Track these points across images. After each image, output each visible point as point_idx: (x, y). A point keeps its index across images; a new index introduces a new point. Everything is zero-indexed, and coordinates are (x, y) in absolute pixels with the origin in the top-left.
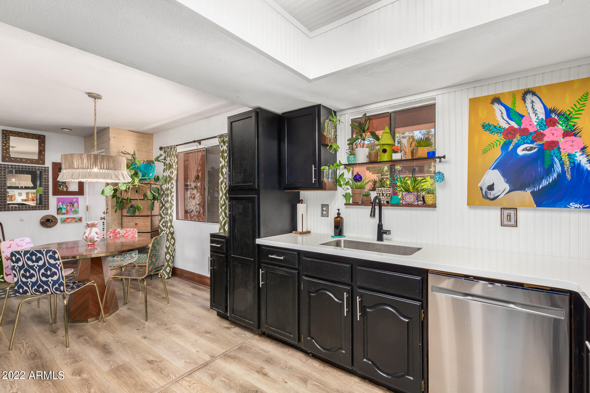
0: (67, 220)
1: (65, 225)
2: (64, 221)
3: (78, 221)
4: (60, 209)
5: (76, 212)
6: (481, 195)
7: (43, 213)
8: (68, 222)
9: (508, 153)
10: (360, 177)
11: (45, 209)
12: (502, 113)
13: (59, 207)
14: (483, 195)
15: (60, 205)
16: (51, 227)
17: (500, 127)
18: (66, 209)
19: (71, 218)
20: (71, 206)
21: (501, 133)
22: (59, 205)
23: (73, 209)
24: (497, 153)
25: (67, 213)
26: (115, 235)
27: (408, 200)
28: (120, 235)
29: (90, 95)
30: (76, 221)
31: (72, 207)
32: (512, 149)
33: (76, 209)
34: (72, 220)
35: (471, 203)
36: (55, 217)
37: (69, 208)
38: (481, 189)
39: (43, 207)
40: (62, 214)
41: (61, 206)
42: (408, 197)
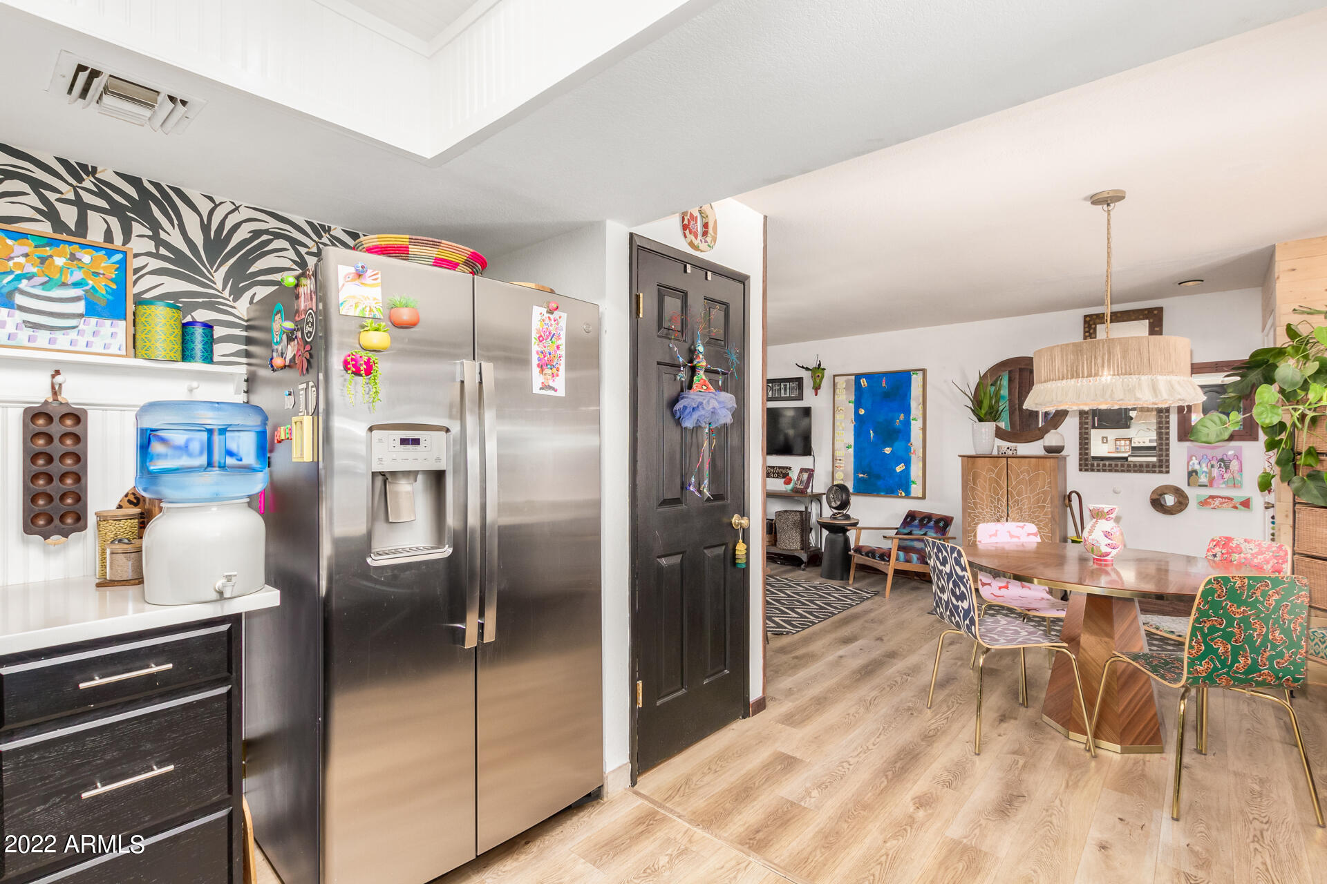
0: (1210, 500)
1: (1207, 513)
2: (1204, 503)
3: (1239, 506)
4: (1194, 474)
5: (1235, 485)
7: (1156, 480)
8: (1212, 506)
11: (1161, 472)
13: (1190, 469)
15: (1194, 464)
16: (1172, 514)
18: (1208, 475)
19: (1220, 497)
20: (1220, 467)
22: (1191, 463)
23: (1225, 476)
25: (1211, 483)
26: (1228, 553)
28: (1242, 555)
29: (1097, 200)
30: (1235, 507)
31: (1224, 470)
33: (1235, 475)
34: (1224, 503)
36: (1183, 491)
37: (1215, 472)
39: (1155, 468)
40: (1200, 486)
41: (1197, 467)
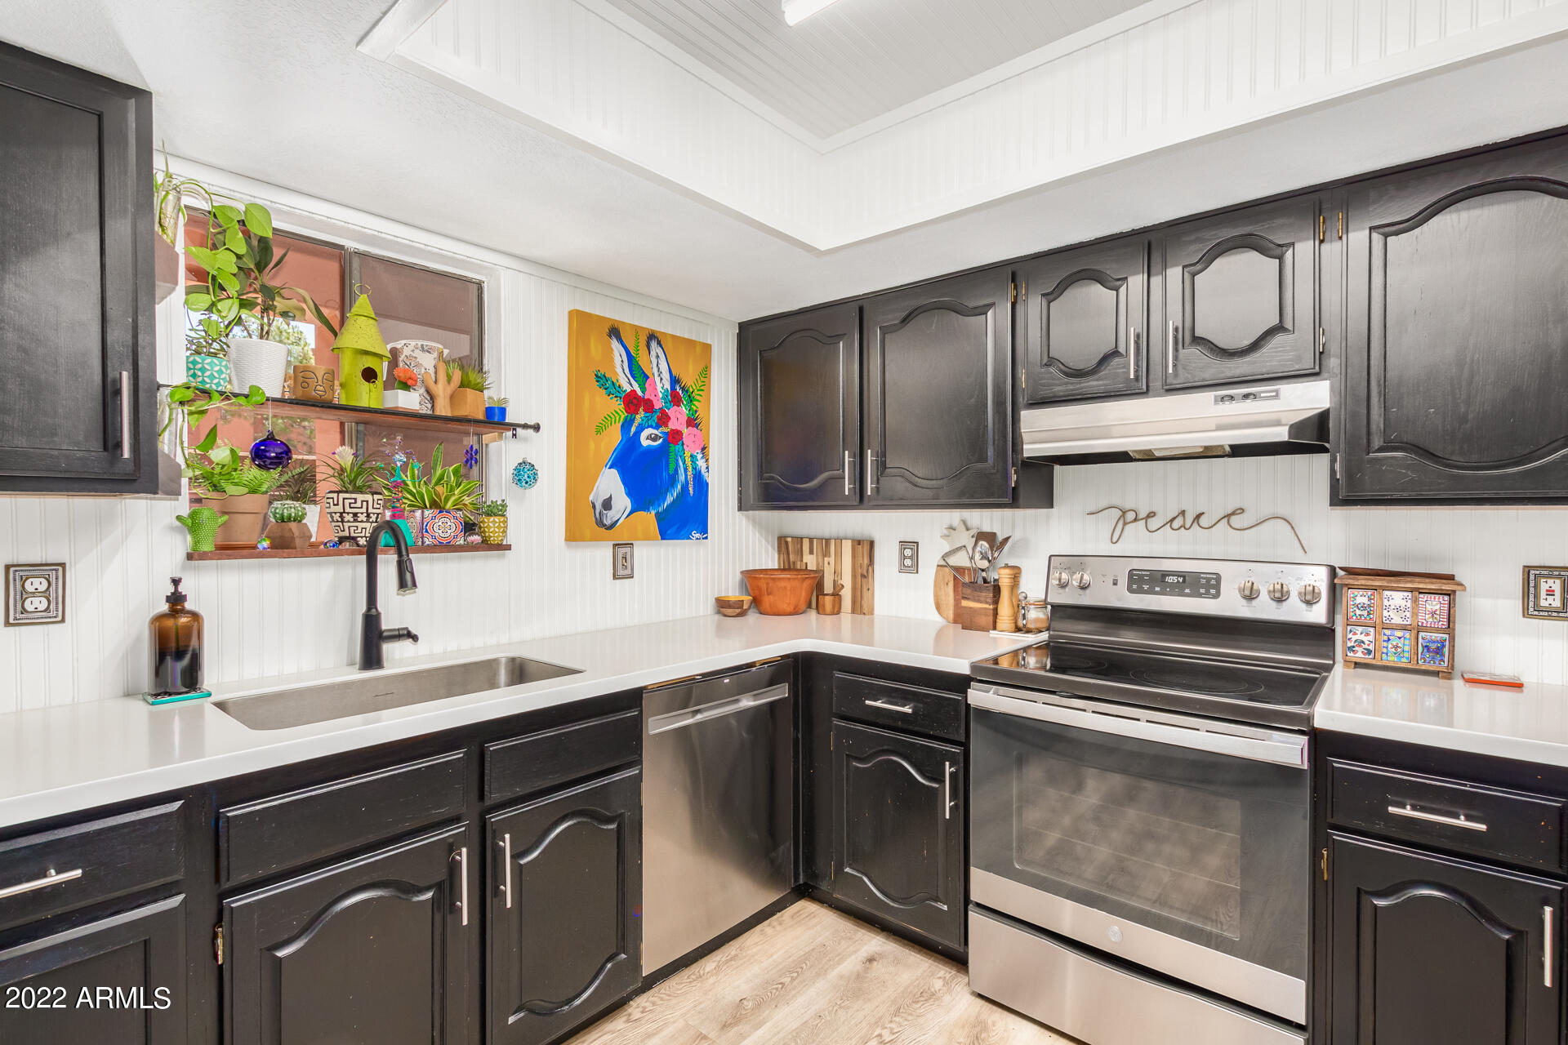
6: (594, 519)
9: (630, 439)
10: (285, 448)
12: (622, 361)
14: (596, 519)
17: (619, 387)
21: (620, 398)
24: (614, 438)
27: (440, 532)
32: (635, 433)
35: (573, 535)
38: (594, 507)
42: (440, 524)
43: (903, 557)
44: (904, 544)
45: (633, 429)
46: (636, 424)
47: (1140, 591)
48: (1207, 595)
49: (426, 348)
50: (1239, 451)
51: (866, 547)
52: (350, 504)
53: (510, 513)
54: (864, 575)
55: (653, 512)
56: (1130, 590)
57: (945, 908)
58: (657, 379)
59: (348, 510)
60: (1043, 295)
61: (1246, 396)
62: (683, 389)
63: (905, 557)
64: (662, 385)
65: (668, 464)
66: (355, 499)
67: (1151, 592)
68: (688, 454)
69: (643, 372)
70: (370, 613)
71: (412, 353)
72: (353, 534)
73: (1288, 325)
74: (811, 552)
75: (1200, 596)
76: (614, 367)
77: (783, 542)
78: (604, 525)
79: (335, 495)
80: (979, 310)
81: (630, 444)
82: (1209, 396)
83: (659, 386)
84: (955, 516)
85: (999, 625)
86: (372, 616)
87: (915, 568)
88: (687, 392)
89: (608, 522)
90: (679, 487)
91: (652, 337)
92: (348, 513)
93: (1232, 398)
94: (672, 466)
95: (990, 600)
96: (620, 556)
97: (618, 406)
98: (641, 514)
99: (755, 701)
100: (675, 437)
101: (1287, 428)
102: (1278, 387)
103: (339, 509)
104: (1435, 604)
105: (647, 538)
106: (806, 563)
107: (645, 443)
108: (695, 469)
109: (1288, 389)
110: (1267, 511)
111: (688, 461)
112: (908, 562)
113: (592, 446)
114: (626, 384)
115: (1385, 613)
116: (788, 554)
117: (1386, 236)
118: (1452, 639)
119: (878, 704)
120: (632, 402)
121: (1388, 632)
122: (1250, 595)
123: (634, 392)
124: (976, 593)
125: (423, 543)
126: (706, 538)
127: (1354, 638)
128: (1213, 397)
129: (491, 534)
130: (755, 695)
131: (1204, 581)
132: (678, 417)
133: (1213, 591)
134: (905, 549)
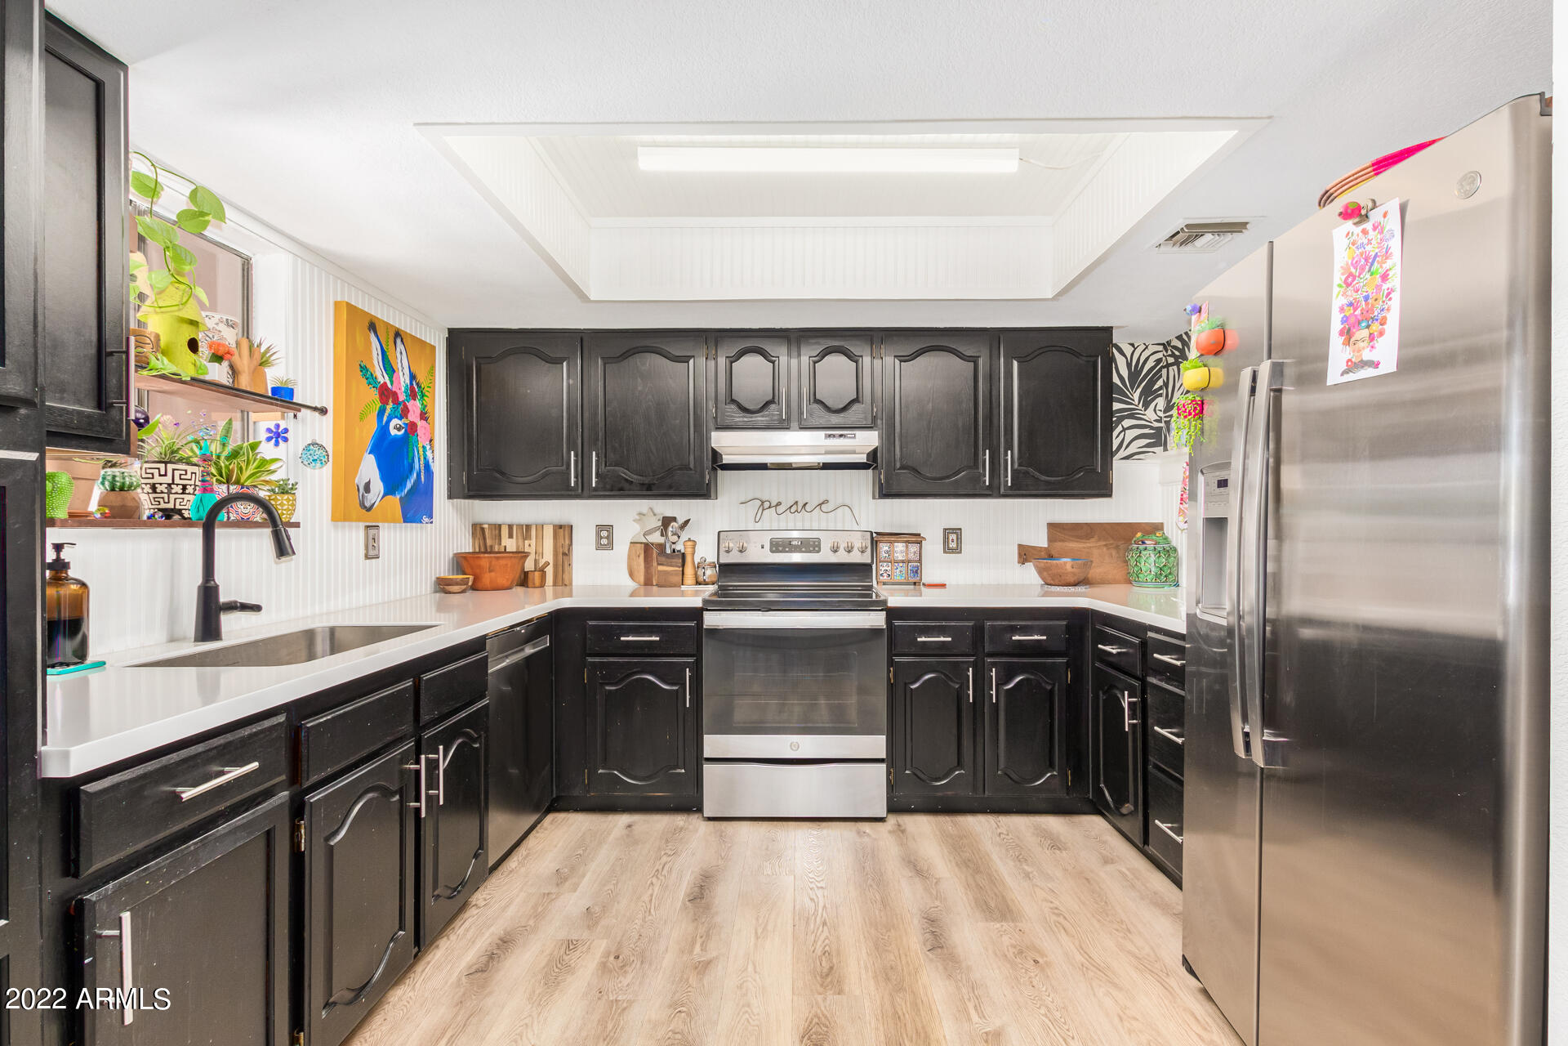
9: (383, 427)
12: (378, 354)
14: (360, 501)
17: (376, 378)
21: (376, 388)
32: (386, 423)
35: (338, 516)
38: (358, 490)
43: (599, 537)
44: (600, 528)
45: (385, 419)
46: (386, 414)
47: (777, 551)
48: (814, 551)
49: (230, 323)
50: (827, 466)
51: (564, 531)
52: (181, 475)
53: (299, 493)
54: (564, 555)
55: (398, 497)
56: (772, 551)
57: (683, 771)
58: (401, 374)
59: (177, 481)
60: (727, 357)
61: (841, 436)
62: (418, 384)
63: (601, 538)
64: (404, 380)
65: (408, 452)
66: (186, 471)
67: (783, 551)
68: (420, 445)
69: (392, 367)
70: (208, 585)
71: (215, 326)
72: (178, 507)
73: (861, 399)
74: (511, 536)
75: (810, 552)
76: (372, 359)
77: (478, 528)
78: (366, 507)
79: (162, 466)
80: (683, 359)
81: (383, 430)
82: (822, 434)
83: (402, 380)
84: (643, 505)
85: (685, 581)
86: (210, 588)
87: (610, 546)
88: (420, 387)
89: (368, 504)
90: (415, 475)
91: (398, 334)
92: (177, 485)
93: (834, 436)
94: (410, 455)
95: (680, 565)
96: (371, 537)
97: (374, 395)
98: (389, 497)
99: (534, 648)
100: (412, 428)
101: (865, 456)
102: (854, 432)
103: (168, 479)
104: (914, 548)
105: (394, 521)
106: (505, 547)
107: (393, 432)
108: (425, 458)
109: (859, 433)
110: (840, 502)
111: (421, 450)
112: (604, 541)
113: (357, 431)
114: (382, 378)
115: (896, 555)
116: (484, 539)
117: (901, 361)
118: (921, 565)
119: (630, 638)
120: (386, 394)
121: (896, 564)
122: (835, 550)
123: (385, 383)
124: (669, 560)
125: (229, 518)
126: (432, 523)
127: (883, 569)
128: (824, 436)
129: (284, 512)
130: (534, 644)
131: (812, 543)
132: (415, 407)
133: (817, 549)
134: (601, 531)
